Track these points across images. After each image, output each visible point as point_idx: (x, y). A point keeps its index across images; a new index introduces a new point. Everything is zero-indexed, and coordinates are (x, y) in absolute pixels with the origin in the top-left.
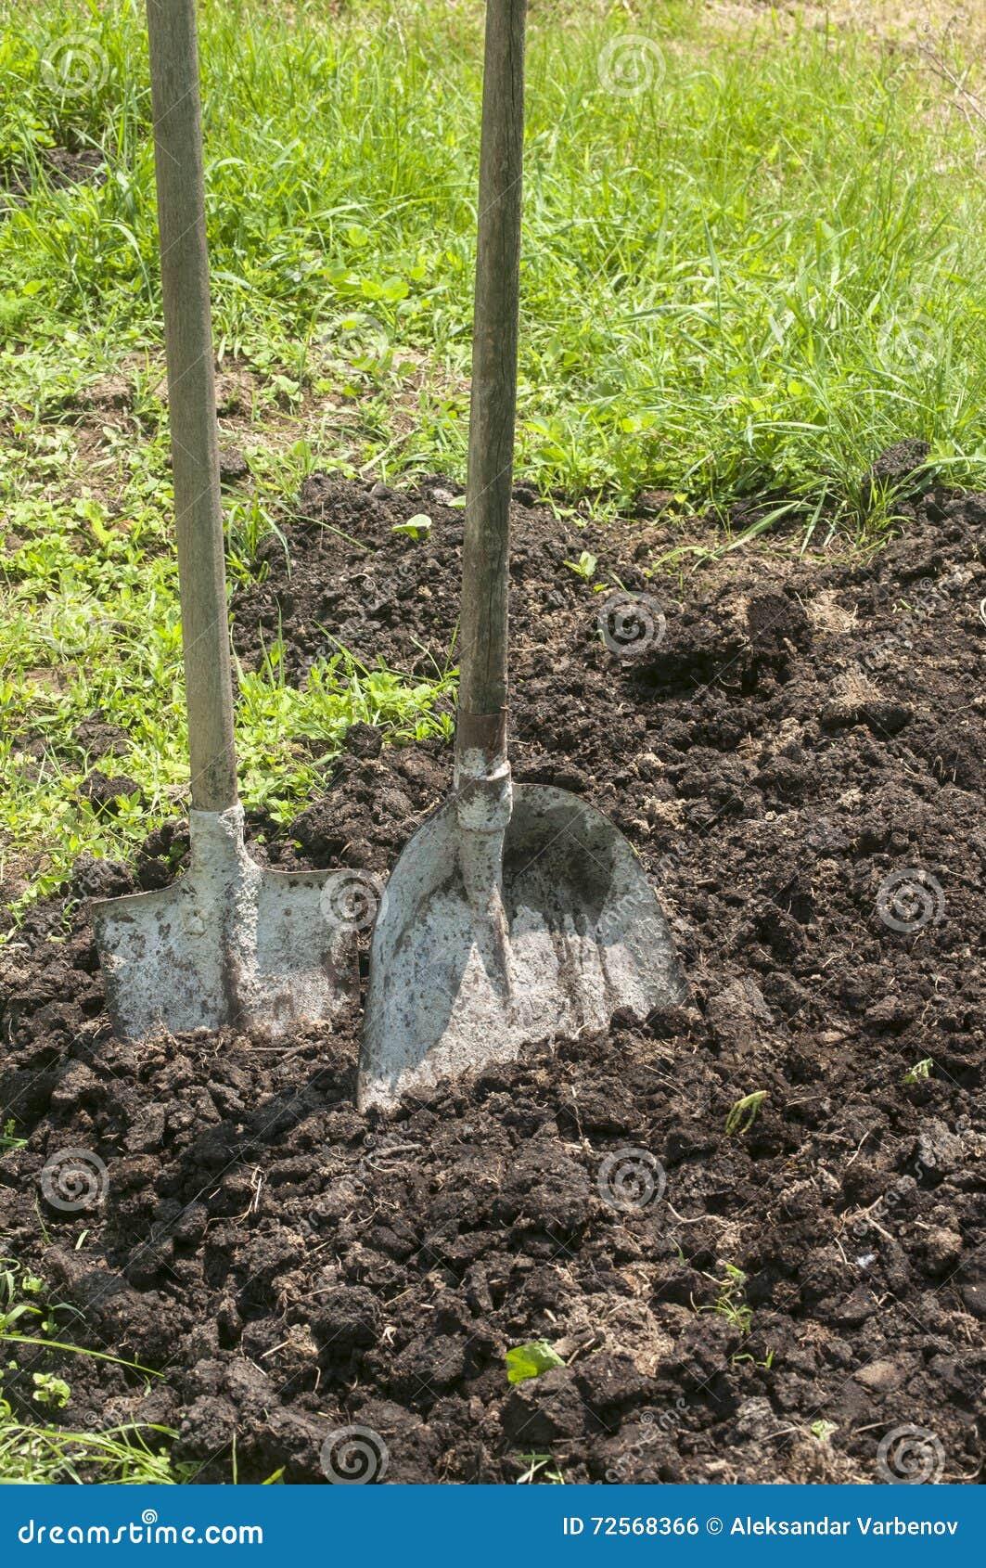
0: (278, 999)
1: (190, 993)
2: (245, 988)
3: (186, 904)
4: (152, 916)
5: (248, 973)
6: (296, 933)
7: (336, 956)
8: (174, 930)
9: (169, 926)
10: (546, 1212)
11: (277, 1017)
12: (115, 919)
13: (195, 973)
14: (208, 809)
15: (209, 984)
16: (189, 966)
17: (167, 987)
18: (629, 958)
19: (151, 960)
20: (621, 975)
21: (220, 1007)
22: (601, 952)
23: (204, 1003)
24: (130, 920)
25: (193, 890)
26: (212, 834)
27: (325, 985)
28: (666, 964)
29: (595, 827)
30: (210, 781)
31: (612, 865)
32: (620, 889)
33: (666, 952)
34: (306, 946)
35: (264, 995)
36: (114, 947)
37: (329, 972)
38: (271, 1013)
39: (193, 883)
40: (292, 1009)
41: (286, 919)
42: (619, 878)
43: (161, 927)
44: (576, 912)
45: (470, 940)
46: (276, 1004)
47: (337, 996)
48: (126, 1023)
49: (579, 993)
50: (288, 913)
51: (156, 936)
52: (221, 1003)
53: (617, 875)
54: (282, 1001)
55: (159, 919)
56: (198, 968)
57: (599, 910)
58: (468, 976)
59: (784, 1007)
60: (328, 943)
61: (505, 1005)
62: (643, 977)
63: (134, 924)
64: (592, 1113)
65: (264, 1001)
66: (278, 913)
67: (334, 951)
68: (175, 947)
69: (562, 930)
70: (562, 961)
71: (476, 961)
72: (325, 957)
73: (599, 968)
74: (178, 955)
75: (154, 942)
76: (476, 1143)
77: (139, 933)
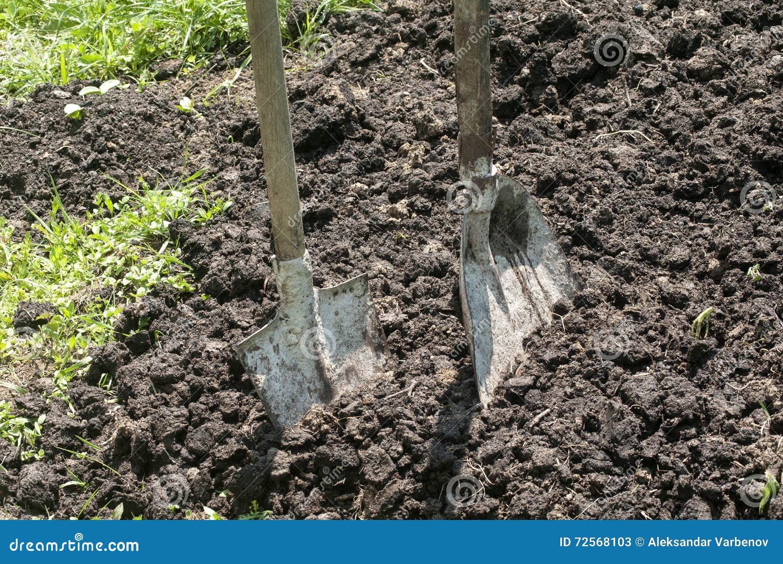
0: (346, 370)
1: (300, 384)
2: (328, 370)
3: (284, 327)
4: (268, 341)
5: (327, 362)
6: (345, 324)
7: (370, 332)
8: (281, 346)
9: (278, 345)
10: (685, 409)
11: (349, 382)
12: (250, 351)
13: (299, 370)
14: (294, 257)
15: (308, 375)
16: (294, 368)
17: (288, 385)
18: (546, 271)
19: (275, 370)
20: (547, 282)
21: (319, 387)
22: (534, 271)
23: (309, 388)
24: (257, 348)
25: (286, 316)
26: (299, 273)
27: (370, 352)
28: (563, 269)
29: (518, 195)
30: (295, 238)
31: (528, 216)
32: (533, 230)
33: (563, 261)
34: (352, 331)
35: (338, 371)
36: (256, 369)
37: (370, 344)
38: (345, 381)
39: (286, 312)
40: (357, 374)
41: (337, 317)
42: (532, 224)
43: (274, 347)
44: (518, 251)
45: (485, 285)
46: (347, 375)
47: (379, 357)
48: (277, 416)
49: (534, 300)
50: (337, 314)
51: (273, 354)
52: (319, 385)
53: (530, 222)
54: (350, 371)
55: (271, 342)
56: (299, 367)
57: (526, 247)
58: (491, 307)
59: (620, 274)
60: (364, 325)
61: (509, 319)
62: (555, 280)
63: (260, 351)
64: (636, 352)
65: (340, 375)
66: (332, 315)
67: (369, 328)
68: (284, 357)
69: (517, 266)
70: (521, 283)
71: (492, 297)
72: (365, 334)
73: (536, 282)
74: (287, 362)
75: (274, 359)
76: (578, 396)
77: (264, 355)
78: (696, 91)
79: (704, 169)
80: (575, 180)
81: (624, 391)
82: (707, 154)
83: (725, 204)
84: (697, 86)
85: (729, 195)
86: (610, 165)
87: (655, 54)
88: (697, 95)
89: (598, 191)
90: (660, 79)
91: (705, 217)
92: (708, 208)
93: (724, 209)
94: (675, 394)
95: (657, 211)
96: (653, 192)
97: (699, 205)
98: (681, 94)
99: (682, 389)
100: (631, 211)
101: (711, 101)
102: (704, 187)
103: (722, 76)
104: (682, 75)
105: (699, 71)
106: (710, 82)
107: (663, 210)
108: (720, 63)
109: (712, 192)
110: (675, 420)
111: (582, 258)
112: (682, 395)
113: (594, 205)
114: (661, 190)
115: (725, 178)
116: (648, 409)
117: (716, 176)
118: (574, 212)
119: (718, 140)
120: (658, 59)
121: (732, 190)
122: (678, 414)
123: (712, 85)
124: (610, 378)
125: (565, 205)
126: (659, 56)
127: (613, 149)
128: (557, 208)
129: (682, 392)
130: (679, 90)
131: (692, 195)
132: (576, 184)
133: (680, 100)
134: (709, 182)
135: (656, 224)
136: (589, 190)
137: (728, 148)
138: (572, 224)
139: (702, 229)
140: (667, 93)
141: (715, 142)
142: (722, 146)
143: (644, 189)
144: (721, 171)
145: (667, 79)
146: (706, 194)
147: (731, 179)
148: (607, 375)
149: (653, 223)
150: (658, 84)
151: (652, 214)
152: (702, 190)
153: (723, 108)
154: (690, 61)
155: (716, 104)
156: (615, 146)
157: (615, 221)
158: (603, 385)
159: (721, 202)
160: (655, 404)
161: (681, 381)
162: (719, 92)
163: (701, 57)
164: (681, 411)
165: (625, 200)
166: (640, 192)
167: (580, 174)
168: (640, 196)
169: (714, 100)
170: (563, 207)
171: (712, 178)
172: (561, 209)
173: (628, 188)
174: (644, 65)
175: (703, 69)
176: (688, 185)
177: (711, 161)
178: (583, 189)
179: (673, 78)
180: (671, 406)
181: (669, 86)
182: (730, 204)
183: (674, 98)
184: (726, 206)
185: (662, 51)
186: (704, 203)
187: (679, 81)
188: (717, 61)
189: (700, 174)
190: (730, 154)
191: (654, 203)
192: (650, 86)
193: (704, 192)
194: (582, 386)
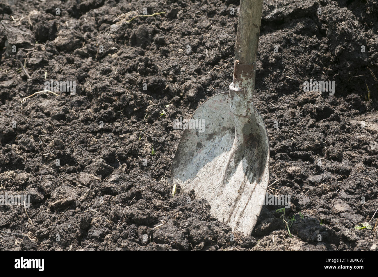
78: (68, 59)
79: (111, 101)
80: (27, 128)
81: (157, 238)
82: (109, 91)
83: (133, 119)
84: (68, 55)
85: (133, 113)
86: (44, 115)
87: (29, 42)
88: (70, 61)
89: (46, 132)
90: (41, 56)
91: (124, 130)
92: (123, 124)
93: (133, 123)
94: (194, 228)
95: (91, 135)
96: (82, 124)
97: (116, 124)
98: (59, 62)
99: (197, 224)
100: (74, 138)
101: (82, 62)
102: (115, 112)
103: (81, 46)
104: (55, 51)
105: (65, 46)
106: (75, 51)
107: (94, 133)
108: (78, 37)
109: (122, 114)
110: (202, 244)
111: (69, 172)
112: (198, 228)
113: (47, 141)
114: (87, 121)
115: (128, 103)
116: (181, 242)
117: (121, 103)
118: (36, 148)
119: (113, 81)
120: (32, 44)
121: (135, 109)
122: (202, 240)
123: (78, 52)
124: (139, 234)
125: (29, 145)
126: (32, 42)
127: (41, 104)
128: (24, 149)
129: (198, 226)
130: (57, 61)
131: (109, 119)
132: (28, 131)
133: (61, 67)
134: (117, 108)
135: (94, 142)
136: (40, 132)
137: (120, 85)
138: (54, 153)
139: (129, 137)
140: (50, 64)
141: (111, 83)
142: (116, 84)
143: (75, 123)
144: (124, 99)
145: (46, 55)
146: (118, 116)
147: (132, 103)
148: (137, 233)
149: (92, 142)
150: (41, 59)
151: (88, 137)
152: (115, 114)
153: (92, 65)
154: (56, 40)
155: (87, 63)
156: (41, 102)
157: (66, 147)
158: (137, 240)
159: (129, 118)
160: (183, 238)
161: (193, 220)
162: (83, 56)
163: (63, 36)
164: (203, 237)
165: (65, 133)
166: (73, 126)
167: (29, 124)
168: (74, 128)
169: (84, 61)
170: (28, 147)
171: (119, 105)
172: (26, 149)
173: (63, 125)
174: (24, 51)
175: (68, 44)
176: (105, 113)
177: (114, 95)
178: (36, 133)
179: (49, 54)
180: (196, 236)
181: (49, 59)
182: (136, 119)
183: (57, 66)
184: (135, 120)
185: (33, 39)
186: (118, 122)
187: (54, 54)
188: (75, 36)
189: (109, 105)
190: (123, 87)
191: (86, 130)
192: (36, 63)
193: (116, 115)
194: (126, 244)
